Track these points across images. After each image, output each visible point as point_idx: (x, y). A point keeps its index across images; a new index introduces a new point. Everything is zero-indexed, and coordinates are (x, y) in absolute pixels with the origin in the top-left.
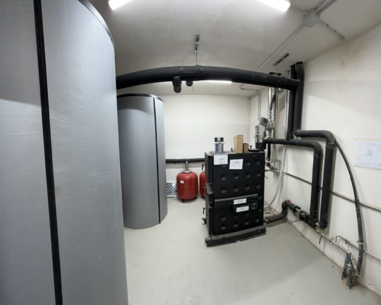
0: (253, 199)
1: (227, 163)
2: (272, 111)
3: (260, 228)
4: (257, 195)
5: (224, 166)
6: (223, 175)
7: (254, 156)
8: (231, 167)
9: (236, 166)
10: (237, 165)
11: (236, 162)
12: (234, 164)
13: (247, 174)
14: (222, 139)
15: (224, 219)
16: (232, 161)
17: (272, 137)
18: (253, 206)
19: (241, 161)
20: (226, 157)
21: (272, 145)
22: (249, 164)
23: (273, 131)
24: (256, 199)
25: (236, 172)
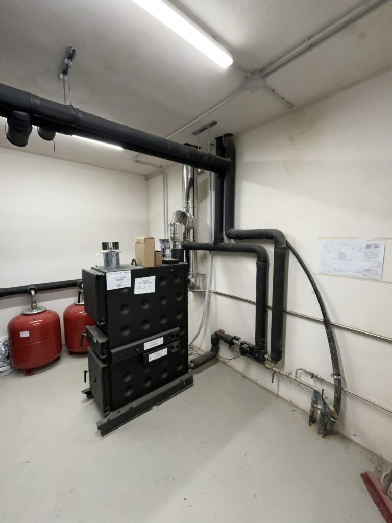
0: (173, 336)
1: (130, 285)
2: (189, 202)
3: (184, 377)
4: (178, 329)
5: (125, 291)
6: (123, 307)
7: (172, 270)
8: (137, 291)
9: (144, 287)
10: (146, 286)
11: (145, 282)
12: (142, 285)
13: (163, 298)
14: (116, 245)
15: (128, 379)
16: (137, 281)
17: (191, 240)
18: (173, 348)
19: (152, 279)
20: (128, 275)
21: (191, 252)
22: (164, 283)
23: (192, 231)
24: (177, 335)
25: (145, 297)
